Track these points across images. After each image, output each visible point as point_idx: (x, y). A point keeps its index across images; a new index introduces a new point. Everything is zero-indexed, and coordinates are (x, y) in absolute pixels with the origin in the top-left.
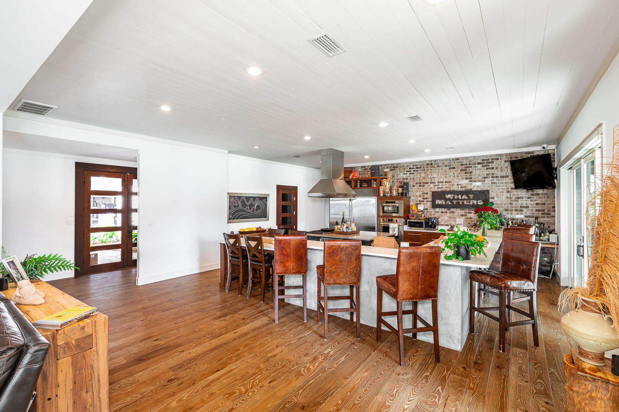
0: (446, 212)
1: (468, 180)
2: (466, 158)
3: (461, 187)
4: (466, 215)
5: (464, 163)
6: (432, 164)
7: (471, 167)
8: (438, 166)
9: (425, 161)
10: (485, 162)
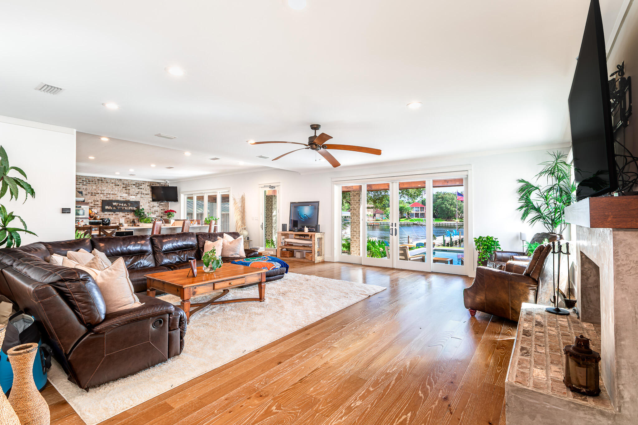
0: (113, 215)
1: (127, 194)
2: (127, 180)
3: (123, 198)
4: (126, 216)
5: (125, 183)
6: (102, 180)
7: (129, 186)
8: (107, 183)
9: (96, 177)
10: (138, 184)
